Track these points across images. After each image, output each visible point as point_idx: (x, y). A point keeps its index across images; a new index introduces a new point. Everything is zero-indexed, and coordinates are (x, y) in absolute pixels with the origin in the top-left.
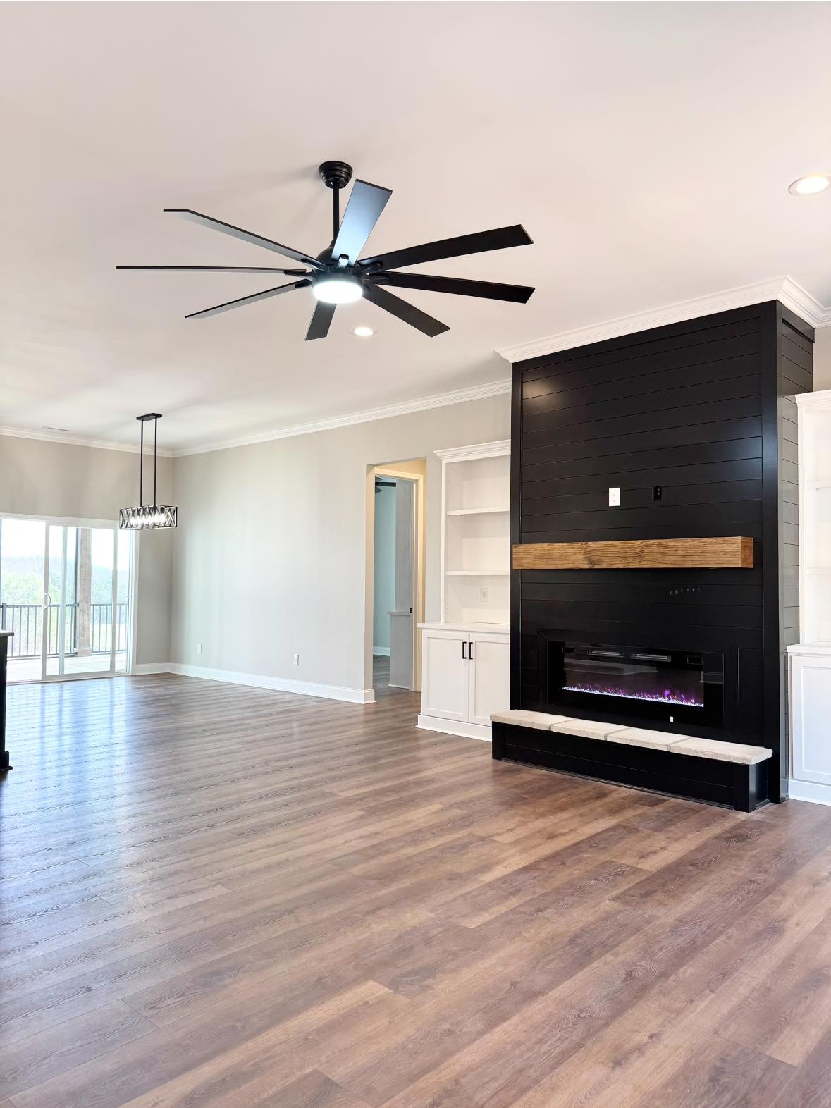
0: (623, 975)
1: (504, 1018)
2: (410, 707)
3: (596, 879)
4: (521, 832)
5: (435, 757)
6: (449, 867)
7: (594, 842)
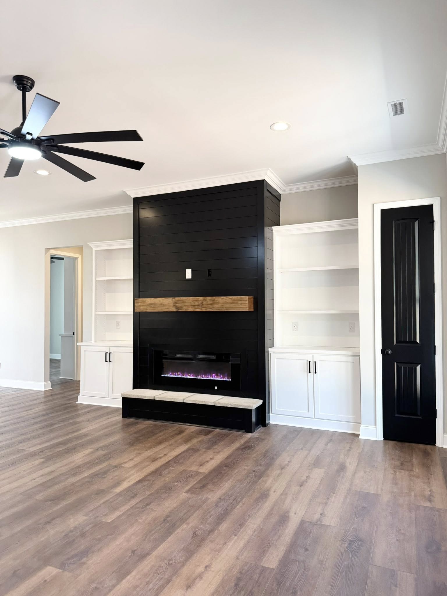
0: (191, 534)
1: (128, 573)
2: (73, 390)
3: (177, 482)
4: (138, 460)
5: (88, 421)
6: (96, 487)
7: (176, 460)
